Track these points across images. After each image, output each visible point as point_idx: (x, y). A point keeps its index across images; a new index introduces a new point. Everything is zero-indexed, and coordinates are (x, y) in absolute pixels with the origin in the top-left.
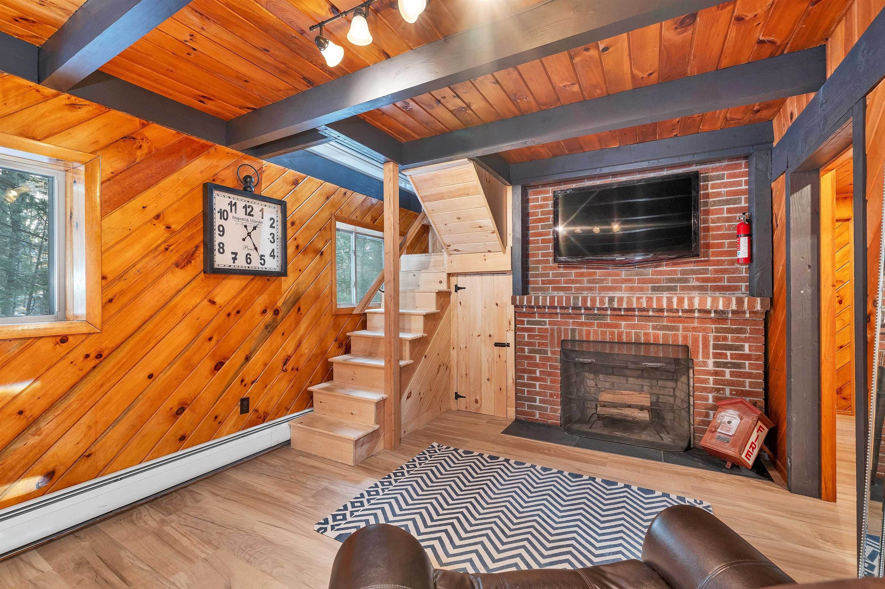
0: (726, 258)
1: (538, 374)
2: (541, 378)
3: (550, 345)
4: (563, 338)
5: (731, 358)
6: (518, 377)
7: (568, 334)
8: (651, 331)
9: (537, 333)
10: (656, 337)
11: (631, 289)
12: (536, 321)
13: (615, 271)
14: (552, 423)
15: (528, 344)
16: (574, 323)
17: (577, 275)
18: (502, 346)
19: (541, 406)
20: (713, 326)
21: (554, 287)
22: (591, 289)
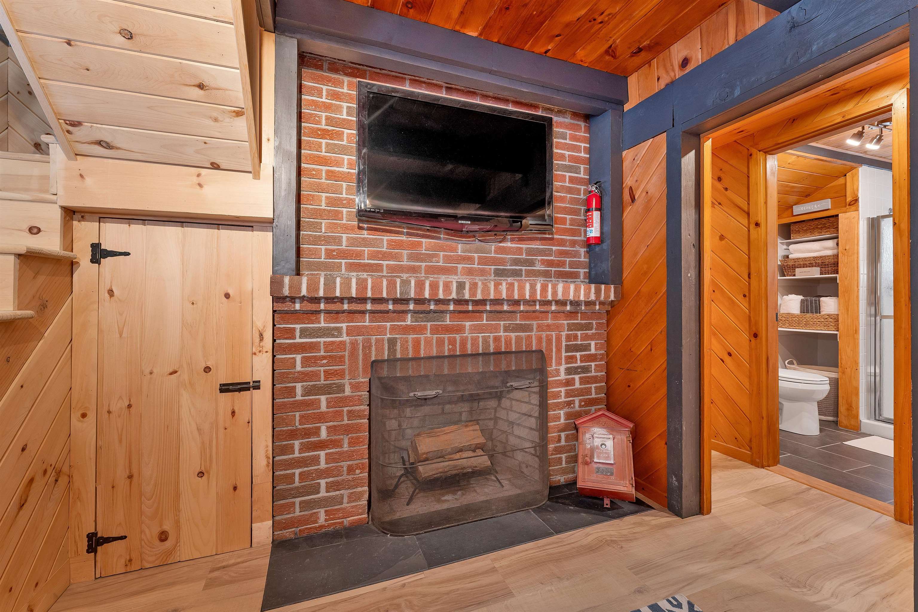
0: (568, 238)
1: (324, 434)
2: (331, 441)
3: (350, 373)
4: (373, 358)
5: (581, 361)
6: (277, 450)
7: (383, 349)
8: (502, 334)
9: (322, 353)
10: (508, 342)
11: (470, 272)
12: (320, 329)
13: (449, 243)
14: (352, 523)
15: (303, 377)
16: (393, 329)
17: (392, 245)
18: (240, 390)
19: (330, 497)
20: (565, 322)
21: (351, 264)
22: (414, 270)
